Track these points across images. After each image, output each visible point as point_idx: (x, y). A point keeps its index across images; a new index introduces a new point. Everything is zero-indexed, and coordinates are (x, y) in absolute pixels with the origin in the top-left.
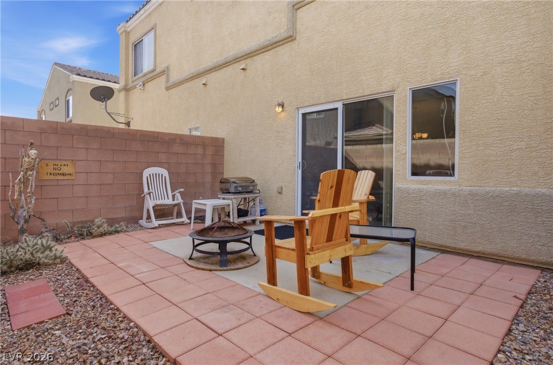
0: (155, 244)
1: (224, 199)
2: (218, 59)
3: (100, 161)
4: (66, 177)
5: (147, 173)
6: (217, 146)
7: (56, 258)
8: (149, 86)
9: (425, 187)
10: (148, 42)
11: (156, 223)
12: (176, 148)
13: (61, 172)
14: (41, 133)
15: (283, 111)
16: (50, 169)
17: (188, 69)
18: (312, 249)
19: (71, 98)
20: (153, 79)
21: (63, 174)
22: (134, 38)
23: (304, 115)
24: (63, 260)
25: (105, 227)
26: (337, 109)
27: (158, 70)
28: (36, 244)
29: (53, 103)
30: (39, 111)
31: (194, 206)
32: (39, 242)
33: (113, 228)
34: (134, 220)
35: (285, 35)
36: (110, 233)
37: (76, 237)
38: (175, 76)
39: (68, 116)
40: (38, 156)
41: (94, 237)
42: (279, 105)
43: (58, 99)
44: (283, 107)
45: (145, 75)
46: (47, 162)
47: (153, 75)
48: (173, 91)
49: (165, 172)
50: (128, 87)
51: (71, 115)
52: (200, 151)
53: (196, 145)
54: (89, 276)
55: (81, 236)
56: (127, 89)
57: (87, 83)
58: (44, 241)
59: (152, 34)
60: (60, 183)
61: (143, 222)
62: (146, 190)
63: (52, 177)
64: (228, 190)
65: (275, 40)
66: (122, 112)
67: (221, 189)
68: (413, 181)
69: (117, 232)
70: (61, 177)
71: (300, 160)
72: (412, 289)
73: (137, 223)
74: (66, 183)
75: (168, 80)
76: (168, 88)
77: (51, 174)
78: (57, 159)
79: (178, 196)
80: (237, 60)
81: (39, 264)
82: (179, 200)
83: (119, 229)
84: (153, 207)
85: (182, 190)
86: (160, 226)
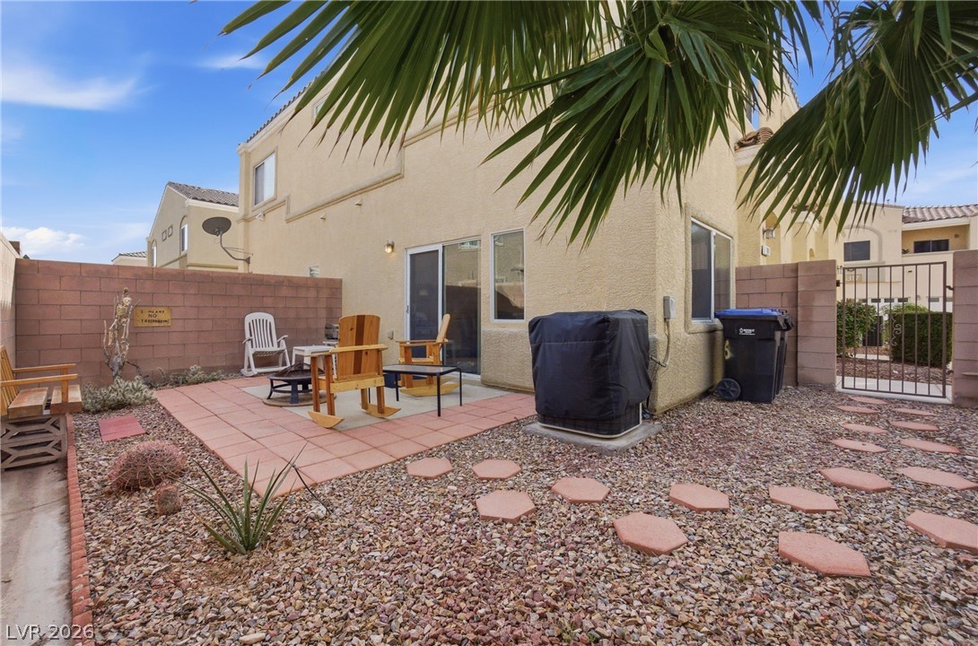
0: (245, 390)
1: (329, 345)
2: (337, 193)
3: (198, 307)
4: (162, 324)
5: (249, 318)
6: (333, 288)
7: (145, 399)
8: (270, 216)
9: (503, 329)
10: (270, 165)
11: (255, 371)
12: (284, 292)
13: (156, 319)
14: (136, 280)
15: (393, 251)
16: (146, 316)
17: (309, 201)
18: (337, 379)
19: (186, 226)
20: (273, 209)
21: (159, 321)
22: (255, 161)
23: (412, 256)
24: (153, 402)
25: (201, 375)
26: (437, 251)
27: (280, 199)
28: (127, 386)
29: (166, 231)
30: (149, 242)
31: (295, 353)
32: (130, 384)
33: (210, 376)
34: (235, 369)
35: (394, 173)
36: (207, 381)
37: (172, 385)
38: (296, 208)
39: (183, 250)
40: (132, 302)
41: (189, 384)
42: (388, 245)
43: (171, 227)
44: (392, 246)
45: (265, 204)
46: (142, 308)
47: (275, 205)
48: (294, 224)
49: (270, 318)
50: (248, 217)
51: (186, 248)
52: (312, 293)
53: (308, 288)
54: (171, 411)
55: (177, 384)
56: (246, 220)
57: (206, 209)
58: (135, 384)
59: (272, 158)
60: (155, 330)
61: (244, 371)
62: (248, 336)
63: (147, 324)
64: (332, 335)
65: (385, 177)
66: (241, 245)
67: (327, 335)
68: (495, 324)
69: (214, 380)
70: (157, 324)
71: (408, 304)
72: (439, 415)
73: (239, 372)
74: (163, 329)
75: (288, 212)
76: (288, 221)
77: (146, 321)
78: (153, 306)
79: (283, 342)
80: (353, 194)
81: (130, 404)
82: (283, 346)
83: (216, 377)
84: (253, 355)
85: (286, 336)
86: (260, 374)
